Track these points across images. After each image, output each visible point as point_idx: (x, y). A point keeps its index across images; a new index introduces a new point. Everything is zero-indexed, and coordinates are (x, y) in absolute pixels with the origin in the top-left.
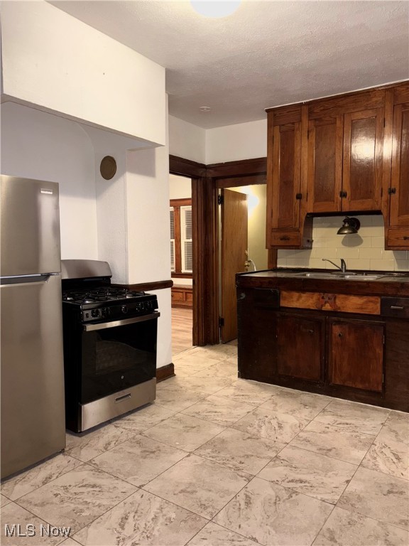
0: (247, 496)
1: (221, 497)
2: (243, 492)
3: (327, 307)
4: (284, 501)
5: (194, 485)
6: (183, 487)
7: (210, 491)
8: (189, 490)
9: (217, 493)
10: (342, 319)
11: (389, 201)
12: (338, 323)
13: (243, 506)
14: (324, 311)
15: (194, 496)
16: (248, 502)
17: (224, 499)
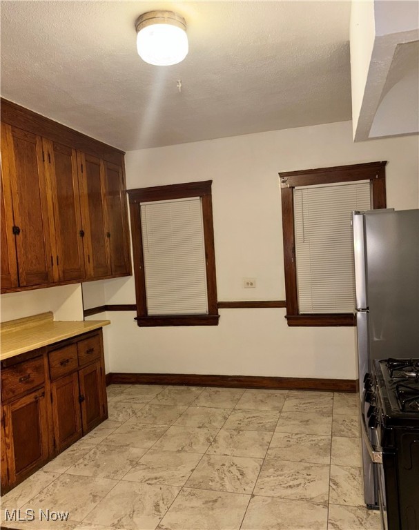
0: (159, 511)
1: (180, 505)
2: (163, 514)
4: (126, 515)
5: (209, 509)
6: (217, 504)
7: (192, 507)
8: (211, 504)
9: (185, 507)
13: (161, 502)
15: (204, 500)
16: (157, 506)
17: (178, 504)
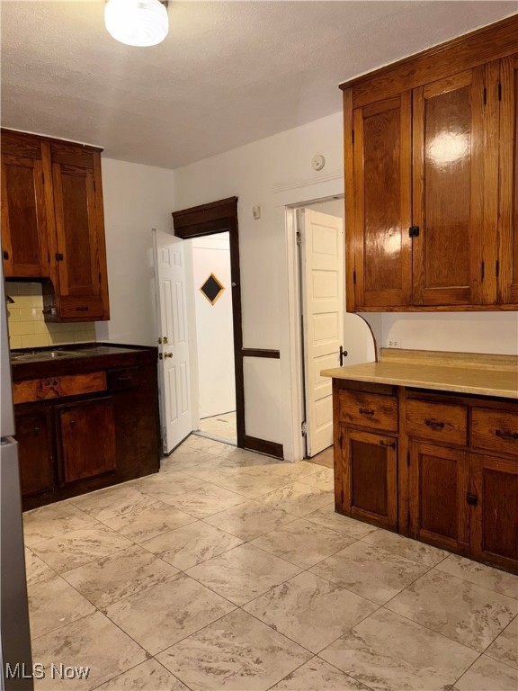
3: (51, 395)
10: (69, 405)
11: (57, 268)
12: (67, 409)
14: (48, 400)
